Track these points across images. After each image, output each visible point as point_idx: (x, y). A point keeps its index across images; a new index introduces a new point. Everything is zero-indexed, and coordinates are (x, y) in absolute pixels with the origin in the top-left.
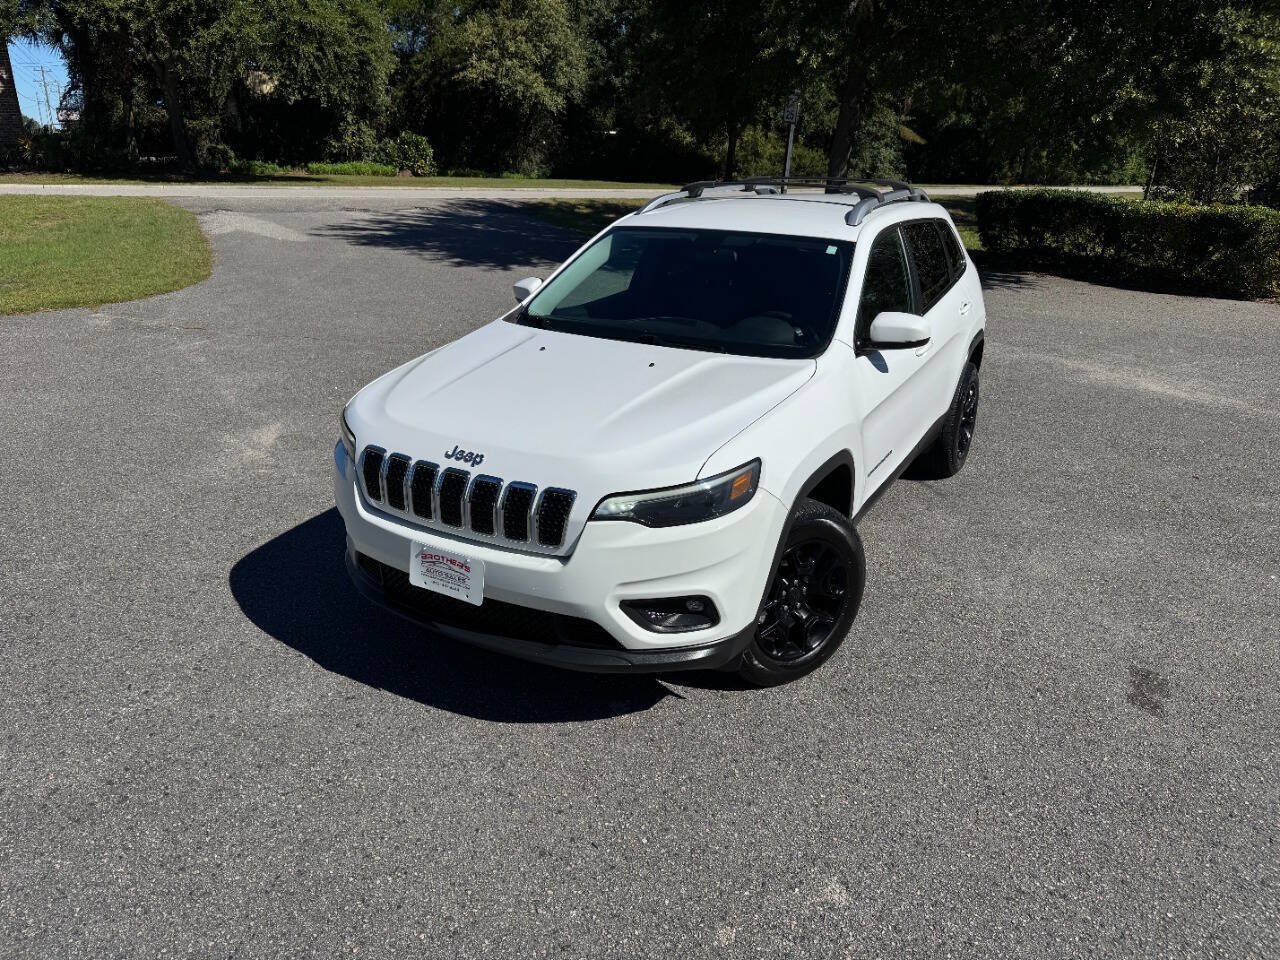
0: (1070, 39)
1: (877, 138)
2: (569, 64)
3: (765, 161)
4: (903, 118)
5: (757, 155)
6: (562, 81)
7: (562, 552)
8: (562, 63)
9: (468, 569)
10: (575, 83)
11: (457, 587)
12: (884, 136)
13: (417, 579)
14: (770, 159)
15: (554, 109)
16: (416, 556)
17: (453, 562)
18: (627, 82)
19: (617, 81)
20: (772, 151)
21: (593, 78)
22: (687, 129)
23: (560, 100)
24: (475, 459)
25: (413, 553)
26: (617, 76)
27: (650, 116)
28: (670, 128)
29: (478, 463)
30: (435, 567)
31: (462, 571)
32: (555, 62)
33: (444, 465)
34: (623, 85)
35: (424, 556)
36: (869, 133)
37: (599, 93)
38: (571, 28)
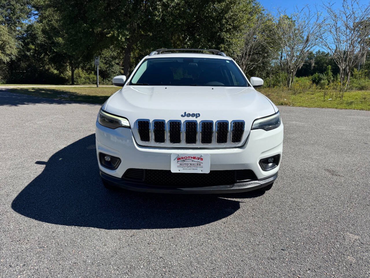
0: (188, 38)
1: (114, 73)
2: (10, 47)
3: (83, 79)
4: (121, 68)
5: (80, 77)
6: (8, 52)
7: (240, 144)
8: (8, 46)
9: (202, 159)
10: (13, 53)
11: (196, 168)
12: (116, 72)
13: (175, 169)
14: (84, 78)
15: (6, 61)
16: (174, 160)
17: (194, 158)
18: (32, 54)
19: (28, 54)
20: (84, 76)
21: (19, 52)
22: (55, 69)
23: (8, 58)
24: (197, 115)
25: (172, 158)
26: (28, 52)
27: (41, 65)
28: (49, 69)
29: (198, 117)
30: (185, 163)
31: (199, 161)
32: (5, 45)
33: (183, 120)
34: (31, 55)
35: (179, 159)
36: (112, 72)
37: (22, 57)
38: (9, 35)
